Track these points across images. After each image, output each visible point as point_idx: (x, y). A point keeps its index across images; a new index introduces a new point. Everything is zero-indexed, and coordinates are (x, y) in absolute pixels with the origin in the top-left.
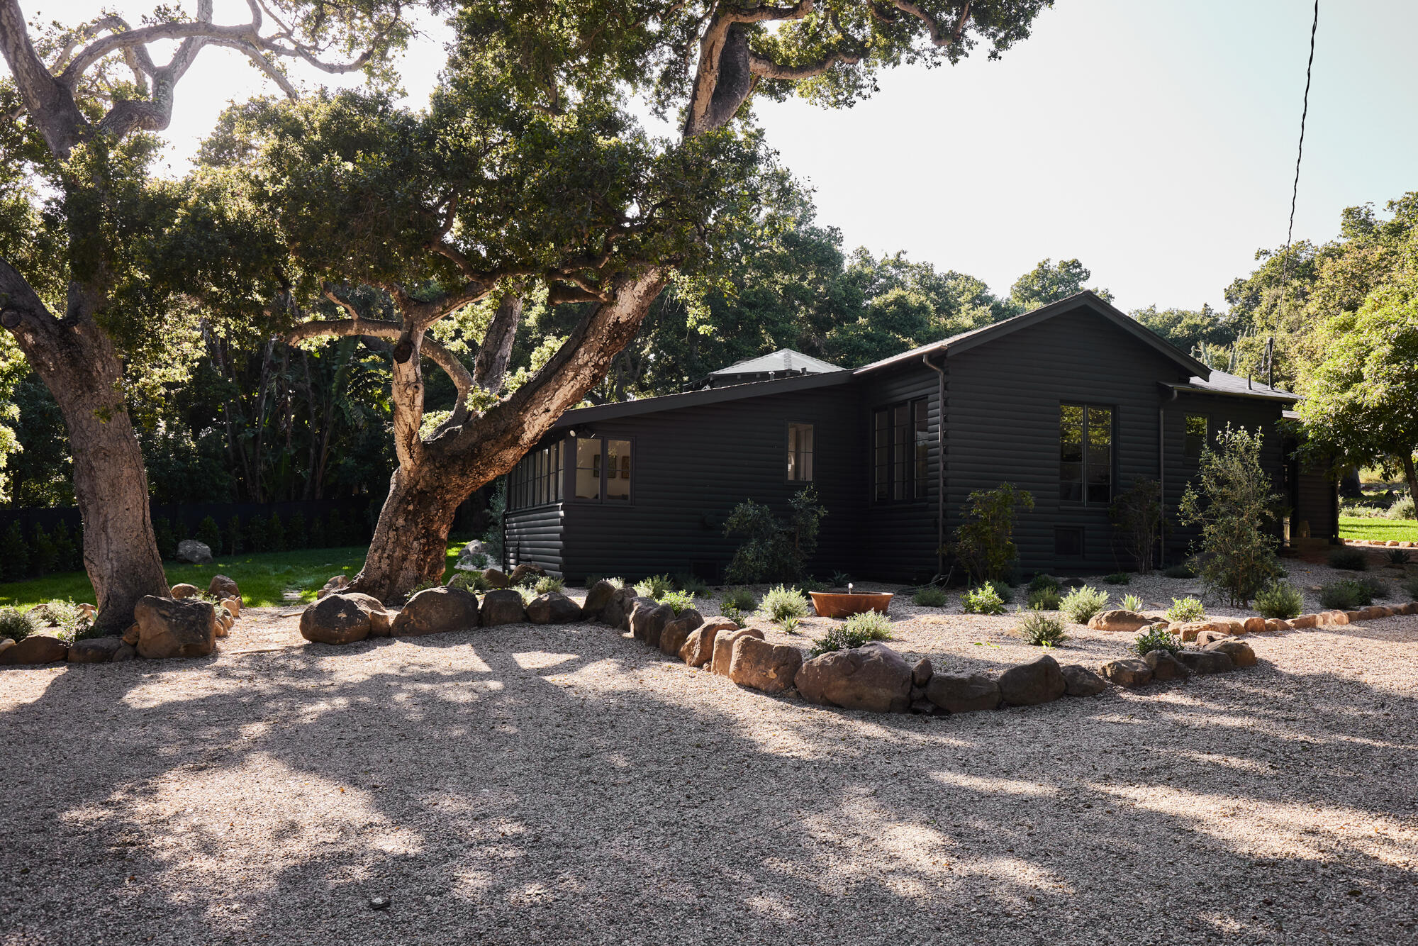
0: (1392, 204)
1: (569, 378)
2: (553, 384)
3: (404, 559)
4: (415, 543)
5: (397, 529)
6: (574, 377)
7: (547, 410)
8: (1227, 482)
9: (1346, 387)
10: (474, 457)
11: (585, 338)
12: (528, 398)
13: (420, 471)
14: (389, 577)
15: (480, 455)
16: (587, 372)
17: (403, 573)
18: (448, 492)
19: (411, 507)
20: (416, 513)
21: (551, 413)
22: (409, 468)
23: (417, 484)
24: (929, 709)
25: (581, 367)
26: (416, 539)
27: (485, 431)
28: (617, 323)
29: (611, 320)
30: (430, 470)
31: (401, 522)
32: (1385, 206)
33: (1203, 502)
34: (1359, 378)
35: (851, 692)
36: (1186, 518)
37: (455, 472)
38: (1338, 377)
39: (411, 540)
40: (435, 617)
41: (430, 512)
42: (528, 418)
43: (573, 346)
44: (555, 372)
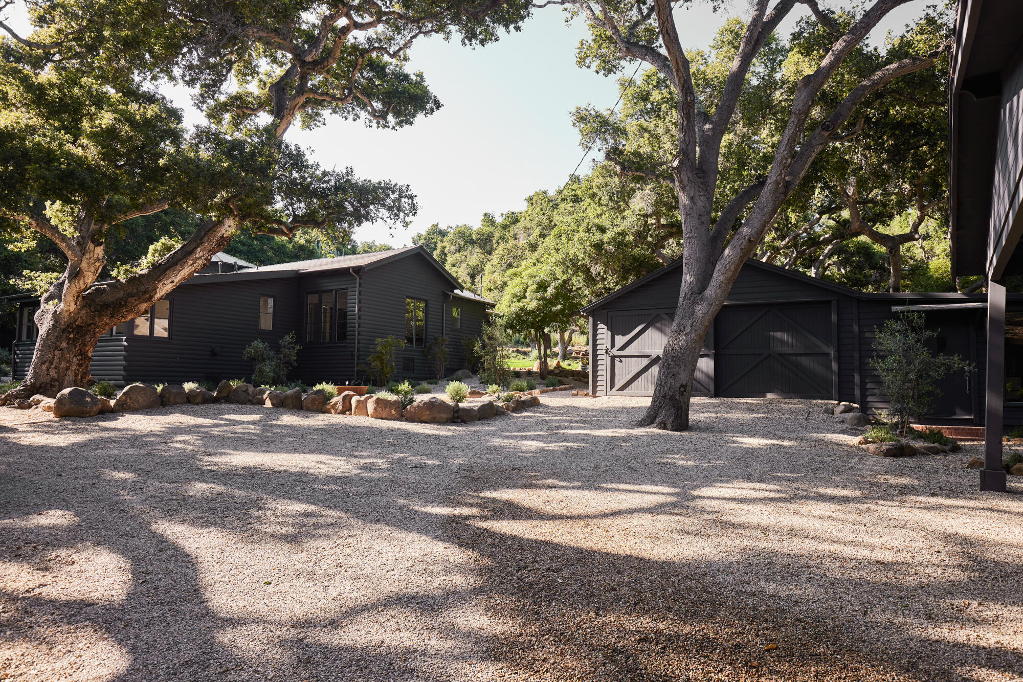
0: (502, 215)
1: (189, 264)
2: (178, 267)
3: (68, 369)
4: (74, 359)
5: (61, 350)
6: (192, 264)
7: (173, 282)
8: (493, 338)
9: (519, 301)
10: (121, 306)
11: (201, 243)
12: (162, 274)
13: (79, 313)
14: (57, 380)
15: (125, 305)
16: (200, 262)
17: (67, 378)
18: (98, 327)
19: (72, 336)
20: (74, 339)
21: (174, 284)
22: (71, 310)
23: (76, 321)
24: (459, 421)
25: (197, 259)
26: (75, 356)
27: (128, 291)
28: (222, 237)
29: (219, 235)
30: (87, 313)
31: (64, 345)
32: (500, 215)
33: (484, 346)
34: (524, 297)
35: (431, 416)
36: (477, 353)
37: (107, 315)
38: (515, 296)
39: (72, 356)
40: (141, 400)
41: (85, 339)
42: (160, 285)
43: (192, 246)
44: (180, 260)
